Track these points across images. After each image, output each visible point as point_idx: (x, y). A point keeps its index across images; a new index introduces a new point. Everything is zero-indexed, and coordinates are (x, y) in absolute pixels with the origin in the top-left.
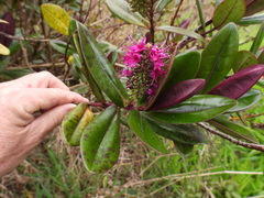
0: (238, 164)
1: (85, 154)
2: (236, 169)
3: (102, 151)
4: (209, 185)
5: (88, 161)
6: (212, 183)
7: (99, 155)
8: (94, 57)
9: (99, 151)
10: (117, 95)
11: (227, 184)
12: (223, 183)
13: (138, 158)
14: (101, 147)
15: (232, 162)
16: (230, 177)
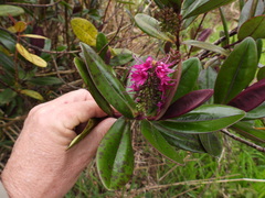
0: (256, 172)
1: (102, 172)
2: (254, 176)
3: (118, 166)
4: (226, 192)
5: (105, 179)
6: (230, 190)
7: (115, 170)
8: (100, 74)
9: (115, 166)
10: (126, 107)
11: (245, 192)
12: (241, 191)
13: (153, 162)
14: (116, 162)
15: (250, 169)
16: (248, 184)
